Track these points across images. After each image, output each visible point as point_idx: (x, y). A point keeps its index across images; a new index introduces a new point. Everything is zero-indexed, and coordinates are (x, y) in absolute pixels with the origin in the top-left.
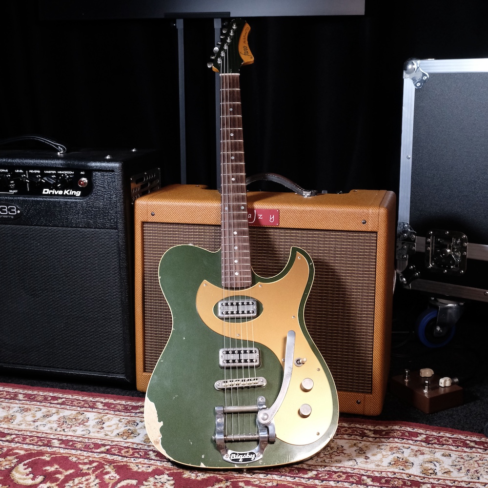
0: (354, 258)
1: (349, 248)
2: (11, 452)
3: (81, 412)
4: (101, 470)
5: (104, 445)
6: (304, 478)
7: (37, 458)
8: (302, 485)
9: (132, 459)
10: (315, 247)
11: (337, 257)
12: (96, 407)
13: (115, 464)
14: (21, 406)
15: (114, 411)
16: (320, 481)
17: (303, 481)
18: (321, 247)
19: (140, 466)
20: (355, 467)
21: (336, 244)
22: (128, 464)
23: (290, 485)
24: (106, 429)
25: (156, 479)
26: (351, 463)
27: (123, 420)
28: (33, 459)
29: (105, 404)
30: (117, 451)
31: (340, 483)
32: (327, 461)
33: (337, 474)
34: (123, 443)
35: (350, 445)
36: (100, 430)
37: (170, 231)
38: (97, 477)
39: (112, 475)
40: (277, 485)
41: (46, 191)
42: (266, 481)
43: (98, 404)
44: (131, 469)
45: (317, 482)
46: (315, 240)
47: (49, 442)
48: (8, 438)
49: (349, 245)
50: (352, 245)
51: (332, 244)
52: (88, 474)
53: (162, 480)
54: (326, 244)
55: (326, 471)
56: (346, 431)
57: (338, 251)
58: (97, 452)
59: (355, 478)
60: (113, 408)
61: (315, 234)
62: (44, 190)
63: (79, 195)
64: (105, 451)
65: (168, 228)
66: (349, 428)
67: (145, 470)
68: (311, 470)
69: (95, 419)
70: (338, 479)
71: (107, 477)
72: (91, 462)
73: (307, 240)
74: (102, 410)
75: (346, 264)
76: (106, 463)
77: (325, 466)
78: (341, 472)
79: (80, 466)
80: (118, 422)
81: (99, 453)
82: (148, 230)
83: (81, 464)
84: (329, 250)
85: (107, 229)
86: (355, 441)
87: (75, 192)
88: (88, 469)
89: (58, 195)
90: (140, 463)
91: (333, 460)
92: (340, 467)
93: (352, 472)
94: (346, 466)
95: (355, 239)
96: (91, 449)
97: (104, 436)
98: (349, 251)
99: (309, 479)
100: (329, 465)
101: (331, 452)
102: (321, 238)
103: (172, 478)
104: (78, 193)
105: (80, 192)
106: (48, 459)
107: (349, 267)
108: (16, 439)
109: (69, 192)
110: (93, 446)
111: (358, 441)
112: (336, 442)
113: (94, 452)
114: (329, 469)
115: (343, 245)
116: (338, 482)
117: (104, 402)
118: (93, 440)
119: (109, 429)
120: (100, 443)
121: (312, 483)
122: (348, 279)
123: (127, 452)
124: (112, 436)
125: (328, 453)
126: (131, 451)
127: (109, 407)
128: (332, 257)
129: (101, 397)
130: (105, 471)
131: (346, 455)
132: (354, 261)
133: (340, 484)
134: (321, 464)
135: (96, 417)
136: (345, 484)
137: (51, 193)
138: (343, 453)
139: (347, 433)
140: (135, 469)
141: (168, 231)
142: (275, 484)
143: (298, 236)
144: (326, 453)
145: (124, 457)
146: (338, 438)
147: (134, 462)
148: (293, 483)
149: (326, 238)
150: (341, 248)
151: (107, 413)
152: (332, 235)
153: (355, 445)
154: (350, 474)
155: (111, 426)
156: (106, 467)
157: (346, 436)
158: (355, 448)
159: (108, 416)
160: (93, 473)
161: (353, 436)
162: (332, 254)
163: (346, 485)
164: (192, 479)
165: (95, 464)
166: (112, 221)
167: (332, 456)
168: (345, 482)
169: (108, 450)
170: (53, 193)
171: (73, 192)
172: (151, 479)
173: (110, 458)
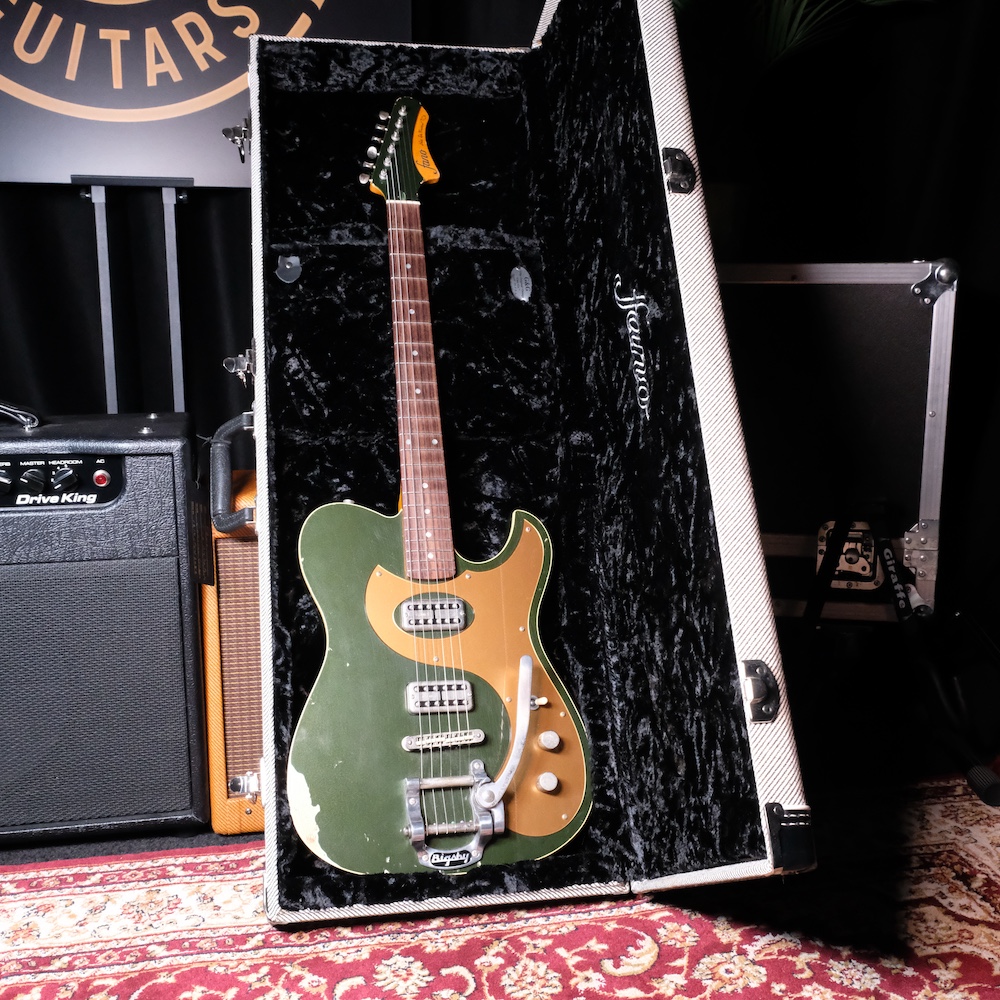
2: (91, 987)
3: (154, 889)
4: (284, 976)
7: (150, 983)
12: (170, 874)
13: (299, 961)
14: (27, 903)
15: (211, 875)
19: (344, 953)
22: (321, 955)
23: (594, 923)
24: (225, 907)
25: (389, 965)
27: (241, 888)
28: (143, 988)
29: (185, 867)
36: (218, 912)
38: (288, 989)
39: (310, 979)
40: (577, 928)
41: (23, 499)
43: (170, 868)
44: (331, 962)
47: (143, 951)
48: (57, 964)
52: (269, 989)
53: (401, 965)
58: (249, 950)
62: (20, 497)
63: (94, 500)
64: (261, 943)
67: (358, 958)
69: (190, 895)
71: (304, 984)
72: (255, 968)
74: (189, 878)
76: (282, 964)
79: (242, 979)
80: (235, 892)
81: (254, 949)
83: (240, 975)
85: (155, 556)
87: (84, 497)
88: (260, 980)
89: (49, 504)
90: (338, 949)
96: (232, 946)
97: (234, 920)
104: (91, 499)
105: (95, 496)
106: (172, 980)
108: (77, 963)
109: (72, 498)
110: (231, 941)
113: (243, 951)
117: (178, 863)
118: (223, 932)
119: (231, 906)
120: (239, 933)
124: (248, 917)
127: (195, 870)
130: (292, 975)
135: (188, 891)
137: (35, 502)
140: (339, 960)
142: (572, 928)
147: (327, 949)
151: (202, 881)
155: (230, 901)
156: (288, 968)
159: (208, 885)
160: (276, 985)
165: (264, 970)
169: (264, 941)
170: (39, 502)
171: (81, 497)
172: (382, 968)
173: (279, 954)
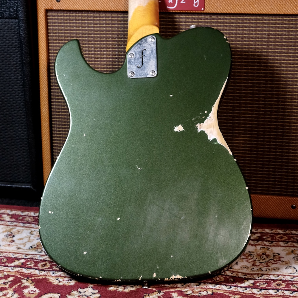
0: (291, 46)
1: (285, 35)
4: (18, 284)
5: (18, 259)
6: (240, 287)
8: (239, 295)
9: (51, 273)
10: (245, 34)
11: (271, 45)
12: (2, 219)
13: (33, 278)
15: (24, 223)
16: (259, 290)
17: (240, 290)
18: (252, 34)
19: (61, 280)
20: (295, 275)
21: (269, 31)
22: (47, 277)
23: (227, 294)
24: (17, 242)
25: (80, 292)
26: (290, 271)
27: (34, 233)
29: (12, 216)
30: (33, 265)
31: (280, 291)
32: (264, 269)
33: (276, 283)
34: (38, 256)
35: (287, 252)
36: (10, 243)
37: (79, 20)
38: (15, 292)
39: (31, 289)
40: (213, 293)
42: (200, 290)
43: (4, 216)
44: (50, 283)
45: (255, 291)
46: (246, 27)
49: (285, 31)
50: (288, 31)
51: (265, 31)
52: (5, 289)
53: (87, 294)
54: (259, 31)
55: (263, 279)
56: (281, 237)
57: (271, 38)
58: (11, 267)
59: (295, 285)
60: (22, 220)
61: (246, 19)
64: (20, 264)
65: (76, 16)
66: (285, 235)
67: (66, 284)
68: (248, 279)
69: (4, 232)
70: (278, 288)
71: (26, 291)
72: (6, 277)
73: (236, 27)
74: (10, 223)
75: (281, 53)
76: (22, 278)
77: (263, 275)
78: (280, 280)
80: (29, 235)
81: (14, 267)
82: (52, 19)
84: (262, 38)
85: (6, 18)
86: (292, 249)
88: (4, 283)
90: (60, 276)
91: (270, 268)
92: (279, 275)
93: (292, 280)
94: (285, 274)
95: (292, 24)
96: (3, 263)
97: (16, 249)
98: (285, 38)
99: (246, 288)
100: (266, 273)
101: (267, 260)
102: (252, 23)
103: (97, 291)
107: (284, 56)
110: (5, 260)
111: (296, 248)
112: (272, 250)
113: (7, 266)
114: (267, 278)
115: (278, 31)
116: (278, 290)
117: (10, 213)
118: (4, 254)
119: (21, 242)
120: (13, 257)
121: (250, 292)
122: (283, 70)
123: (44, 265)
124: (25, 249)
125: (264, 261)
126: (48, 265)
127: (17, 219)
128: (265, 45)
129: (7, 208)
130: (23, 285)
131: (284, 263)
132: (291, 49)
133: (280, 293)
134: (257, 272)
135: (4, 230)
136: (285, 292)
138: (280, 260)
139: (283, 239)
140: (56, 282)
141: (76, 20)
142: (210, 293)
143: (226, 23)
144: (261, 261)
145: (42, 270)
146: (274, 246)
147: (53, 275)
148: (230, 292)
149: (259, 23)
150: (275, 35)
151: (16, 226)
152: (265, 20)
153: (292, 252)
154: (290, 282)
155: (22, 239)
156: (24, 281)
157: (281, 244)
158: (293, 255)
159: (18, 228)
160: (11, 288)
161: (289, 243)
162: (265, 42)
163: (287, 293)
164: (119, 292)
165: (11, 279)
166: (11, 9)
167: (269, 264)
168: (286, 290)
169: (23, 264)
172: (75, 292)
173: (26, 272)
